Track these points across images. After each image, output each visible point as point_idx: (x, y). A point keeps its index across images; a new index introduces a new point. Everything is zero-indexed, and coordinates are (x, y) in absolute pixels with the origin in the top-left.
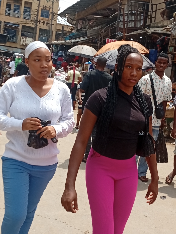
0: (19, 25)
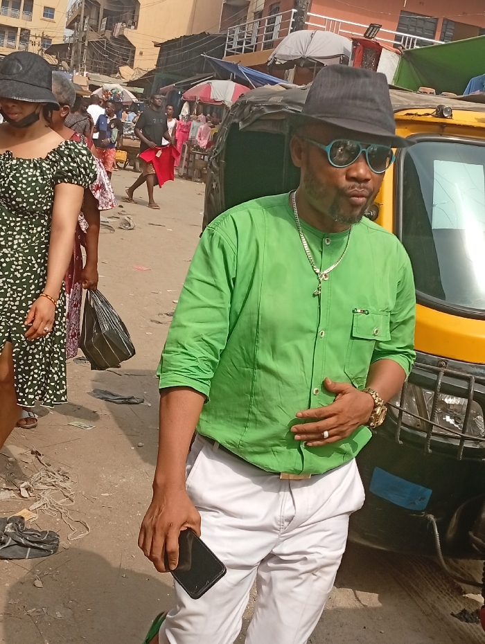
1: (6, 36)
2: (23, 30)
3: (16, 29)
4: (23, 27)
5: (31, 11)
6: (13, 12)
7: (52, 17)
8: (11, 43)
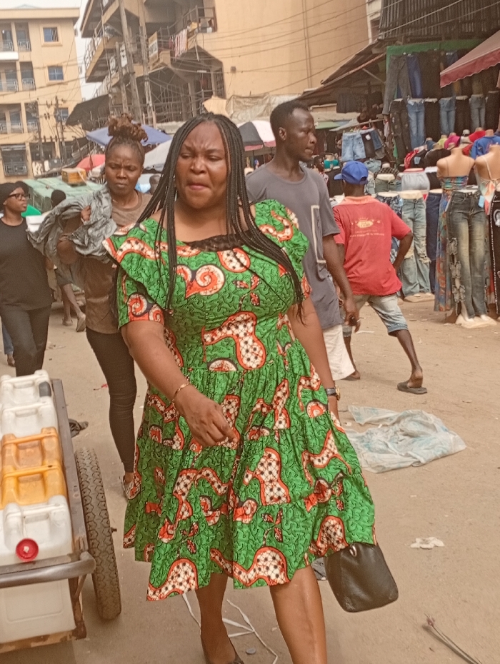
0: (24, 144)
1: (8, 118)
2: (26, 104)
3: (18, 105)
4: (28, 101)
5: (32, 76)
6: (9, 85)
7: (61, 77)
8: (16, 127)
